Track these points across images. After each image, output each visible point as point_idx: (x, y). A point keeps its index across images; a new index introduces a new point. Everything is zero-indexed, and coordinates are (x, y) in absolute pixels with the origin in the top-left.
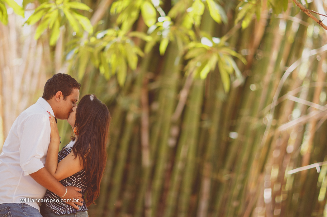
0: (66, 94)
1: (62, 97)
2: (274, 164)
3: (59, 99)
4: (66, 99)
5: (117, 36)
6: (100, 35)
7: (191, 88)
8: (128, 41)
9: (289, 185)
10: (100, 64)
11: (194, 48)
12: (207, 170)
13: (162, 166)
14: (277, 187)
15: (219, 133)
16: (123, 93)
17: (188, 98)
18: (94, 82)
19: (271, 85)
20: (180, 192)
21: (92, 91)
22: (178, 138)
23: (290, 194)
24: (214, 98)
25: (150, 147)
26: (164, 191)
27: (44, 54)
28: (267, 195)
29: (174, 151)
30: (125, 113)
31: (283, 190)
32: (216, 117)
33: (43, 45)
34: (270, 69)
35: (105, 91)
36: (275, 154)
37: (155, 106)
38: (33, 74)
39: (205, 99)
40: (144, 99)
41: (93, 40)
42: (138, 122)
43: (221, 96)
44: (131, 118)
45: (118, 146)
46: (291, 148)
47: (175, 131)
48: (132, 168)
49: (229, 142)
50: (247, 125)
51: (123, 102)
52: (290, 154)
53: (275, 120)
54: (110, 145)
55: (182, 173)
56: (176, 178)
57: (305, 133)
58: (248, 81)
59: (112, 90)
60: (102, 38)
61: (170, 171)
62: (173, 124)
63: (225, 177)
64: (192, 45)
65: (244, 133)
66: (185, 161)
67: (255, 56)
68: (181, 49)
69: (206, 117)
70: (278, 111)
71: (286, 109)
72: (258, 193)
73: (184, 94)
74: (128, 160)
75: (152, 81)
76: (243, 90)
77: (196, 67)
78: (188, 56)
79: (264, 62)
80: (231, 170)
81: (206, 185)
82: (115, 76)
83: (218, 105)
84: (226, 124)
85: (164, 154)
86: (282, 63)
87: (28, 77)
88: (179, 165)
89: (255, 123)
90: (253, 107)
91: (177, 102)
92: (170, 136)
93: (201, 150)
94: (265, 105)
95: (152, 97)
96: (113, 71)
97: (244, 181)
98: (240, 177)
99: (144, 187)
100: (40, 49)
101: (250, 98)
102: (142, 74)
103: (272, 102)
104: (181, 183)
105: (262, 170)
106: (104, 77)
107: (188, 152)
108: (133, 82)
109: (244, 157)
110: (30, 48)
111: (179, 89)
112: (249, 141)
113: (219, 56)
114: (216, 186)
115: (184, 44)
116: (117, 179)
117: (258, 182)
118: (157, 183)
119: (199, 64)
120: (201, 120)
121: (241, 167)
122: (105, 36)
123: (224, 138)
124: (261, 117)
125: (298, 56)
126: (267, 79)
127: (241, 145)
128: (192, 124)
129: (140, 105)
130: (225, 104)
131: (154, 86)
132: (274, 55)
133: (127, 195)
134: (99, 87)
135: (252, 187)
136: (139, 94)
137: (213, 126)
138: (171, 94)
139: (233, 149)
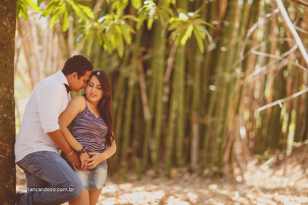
0: (80, 75)
1: (76, 77)
2: (246, 107)
3: (74, 77)
4: (80, 79)
5: (114, 19)
6: (101, 20)
7: (176, 55)
8: (123, 22)
9: (258, 123)
10: (103, 43)
11: (174, 22)
12: (195, 117)
13: (160, 118)
14: (249, 126)
15: (201, 87)
16: (124, 64)
17: (174, 63)
18: (100, 59)
19: (237, 46)
20: (175, 136)
21: (99, 66)
22: (170, 95)
23: (260, 130)
24: (194, 61)
25: (149, 104)
26: (163, 137)
27: (59, 42)
28: (243, 132)
29: (168, 105)
30: (127, 80)
31: (254, 127)
32: (197, 75)
33: (58, 36)
34: (235, 34)
35: (109, 64)
36: (246, 100)
37: (149, 72)
38: (52, 59)
39: (187, 62)
40: (141, 68)
41: (96, 24)
42: (137, 86)
43: (199, 59)
44: (132, 83)
45: (124, 106)
46: (257, 94)
47: (167, 90)
48: (137, 122)
49: (209, 94)
50: (222, 78)
51: (124, 71)
52: (257, 99)
53: (242, 73)
54: (118, 106)
55: (176, 122)
56: (172, 125)
57: (267, 82)
58: (219, 45)
59: (115, 64)
60: (102, 22)
61: (167, 121)
62: (164, 84)
63: (209, 120)
64: (172, 19)
65: (220, 85)
66: (177, 112)
67: (222, 25)
68: (164, 24)
69: (189, 76)
70: (244, 66)
71: (250, 65)
72: (235, 131)
73: (170, 61)
74: (133, 116)
75: (145, 53)
76: (216, 52)
77: (177, 36)
78: (170, 29)
79: (230, 28)
80: (213, 115)
81: (195, 129)
82: (116, 51)
83: (198, 66)
84: (205, 80)
85: (160, 108)
86: (243, 31)
87: (49, 62)
88: (173, 116)
89: (228, 77)
90: (225, 65)
91: (166, 67)
92: (163, 94)
93: (188, 102)
94: (234, 61)
95: (146, 65)
96: (114, 47)
97: (224, 123)
98: (220, 119)
99: (148, 136)
100: (56, 39)
101: (222, 57)
102: (137, 49)
103: (239, 58)
104: (176, 129)
105: (237, 112)
106: (107, 52)
107: (179, 104)
108: (131, 55)
109: (222, 103)
110: (48, 39)
111: (167, 57)
112: (224, 91)
113: (194, 26)
114: (203, 129)
115: (166, 20)
116: (127, 132)
117: (235, 122)
118: (158, 131)
119: (179, 34)
120: (186, 79)
121: (221, 112)
122: (104, 20)
123: (205, 90)
124: (232, 71)
125: (255, 21)
126: (233, 42)
127: (219, 95)
128: (179, 83)
129: (138, 73)
130: (203, 65)
131: (147, 57)
132: (237, 25)
133: (136, 143)
134: (105, 62)
135: (230, 126)
136: (136, 64)
137: (195, 82)
138: (161, 61)
139: (213, 99)
